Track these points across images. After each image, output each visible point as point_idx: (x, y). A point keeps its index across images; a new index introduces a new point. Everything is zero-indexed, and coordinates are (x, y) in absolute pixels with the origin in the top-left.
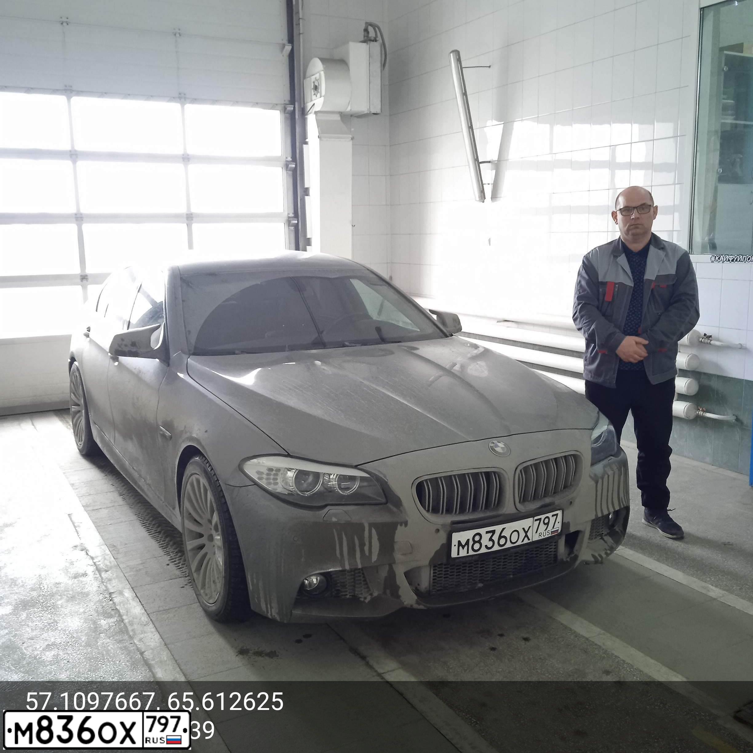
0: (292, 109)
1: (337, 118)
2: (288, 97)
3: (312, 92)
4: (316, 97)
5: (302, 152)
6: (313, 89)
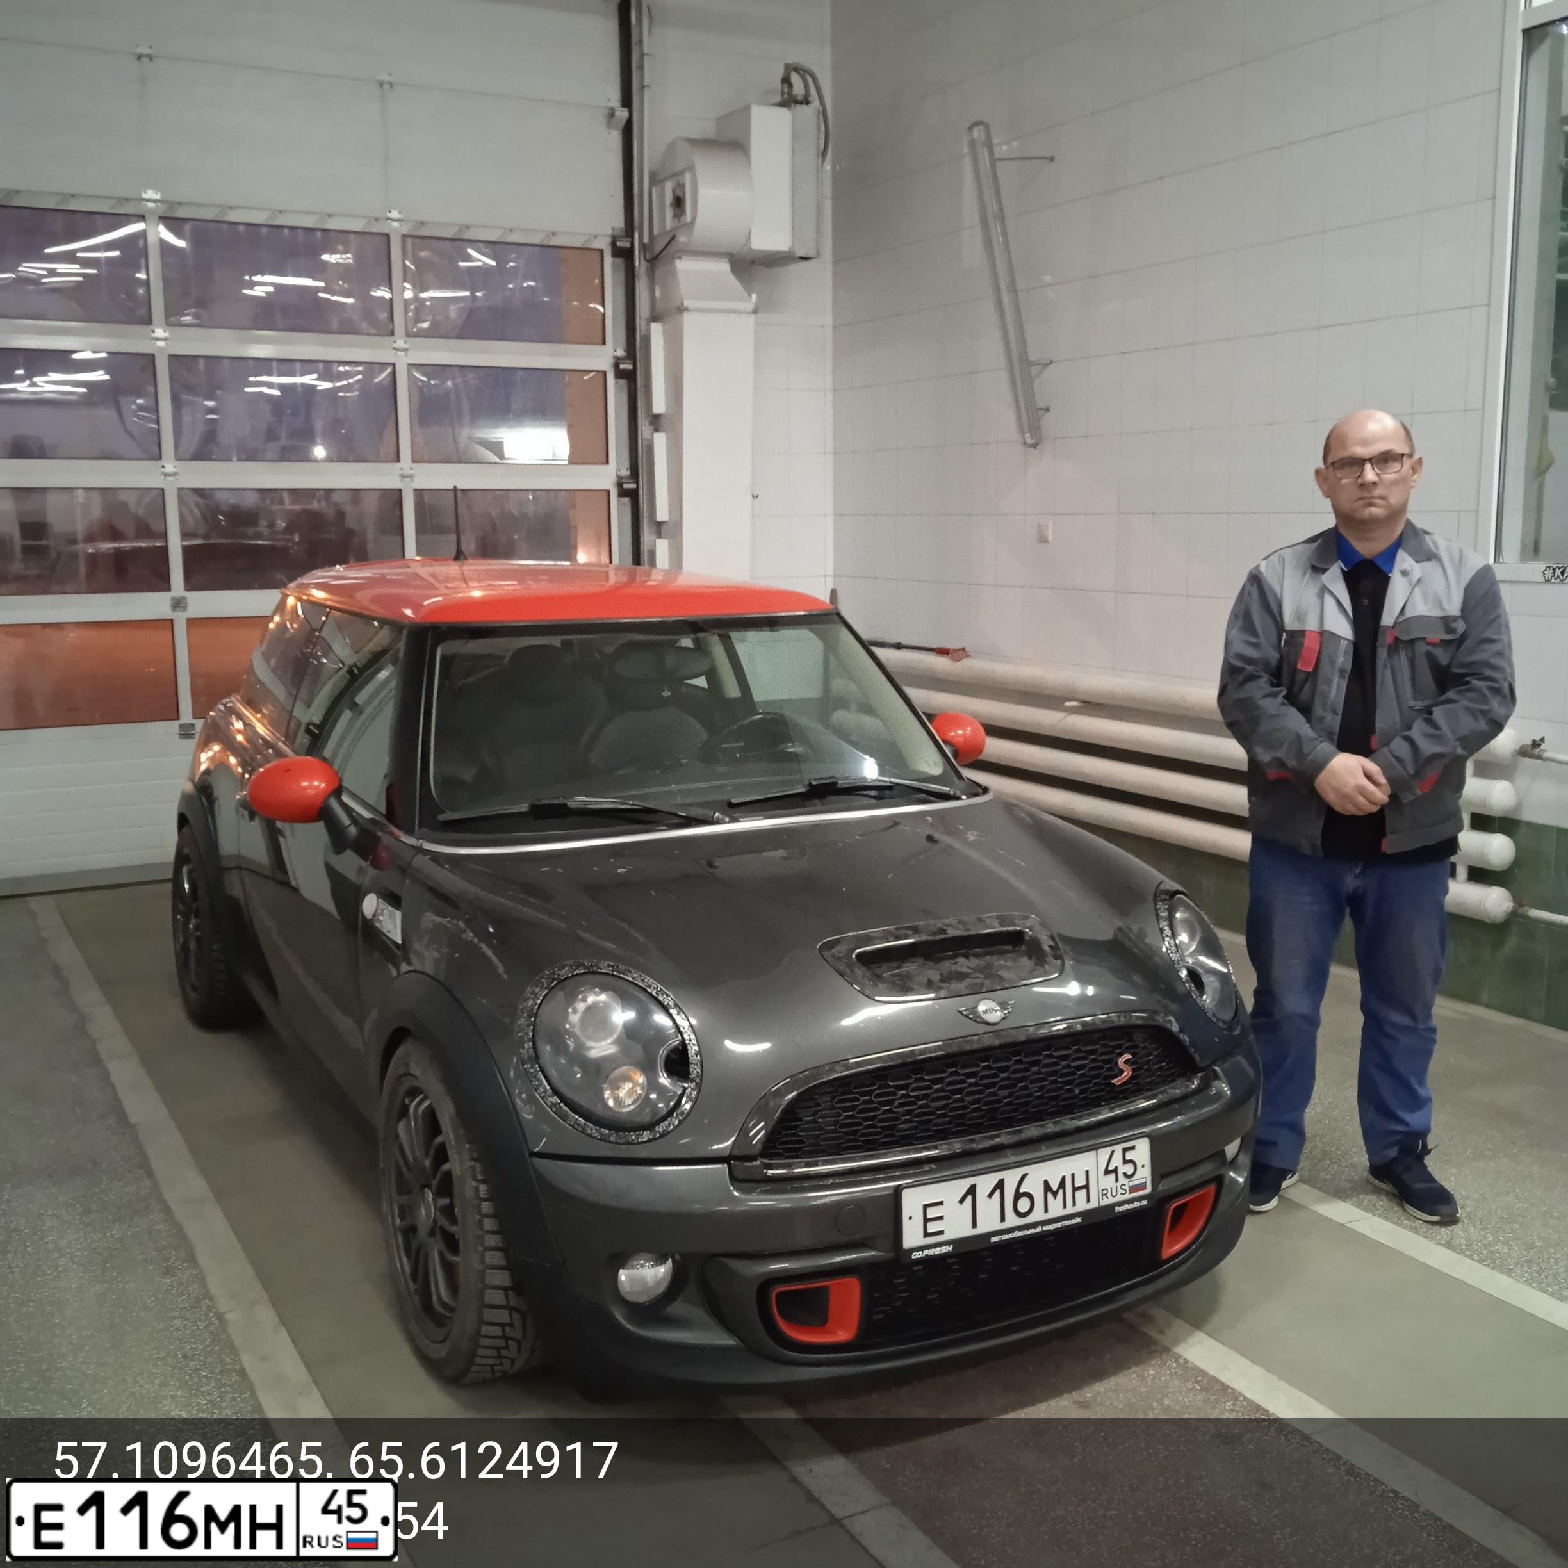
0: (626, 244)
1: (724, 267)
2: (617, 221)
3: (669, 212)
4: (679, 221)
5: (647, 340)
6: (671, 205)
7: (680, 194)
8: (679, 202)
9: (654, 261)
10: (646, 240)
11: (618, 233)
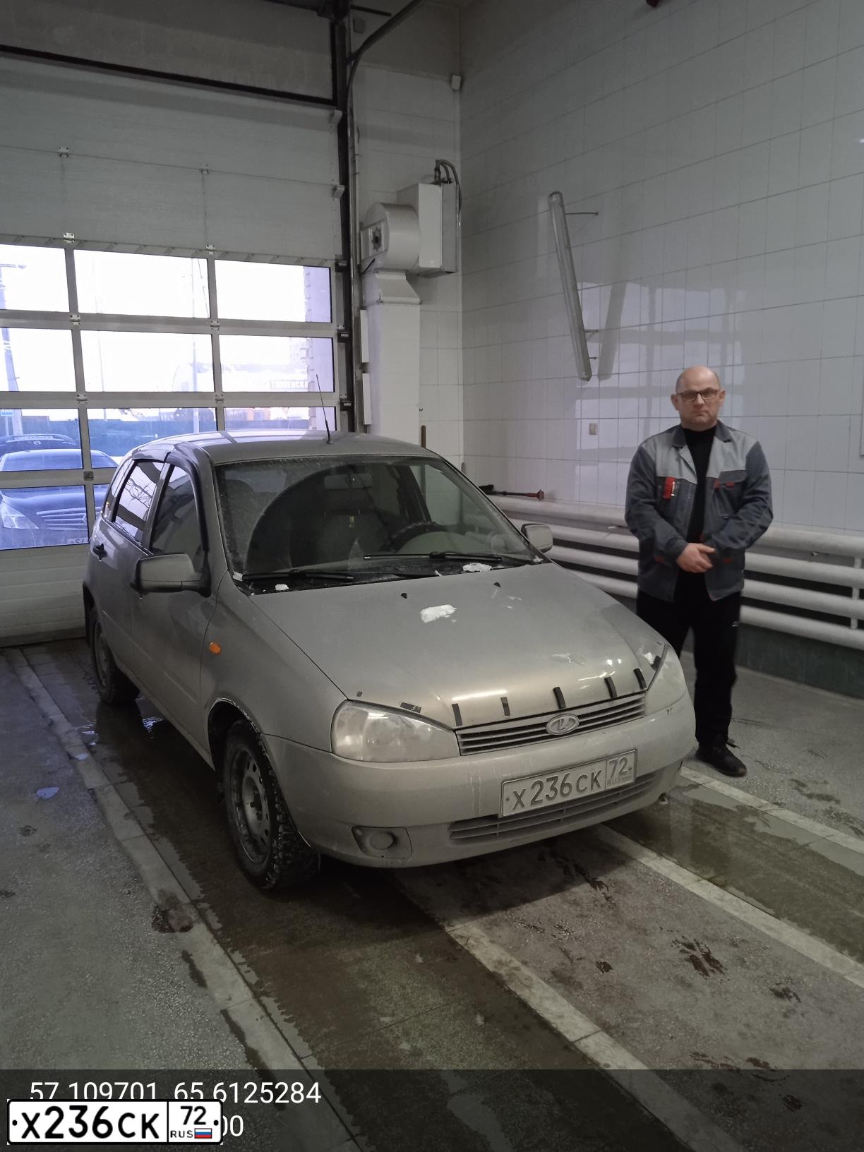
0: (345, 265)
1: (403, 277)
2: (339, 251)
3: (371, 245)
4: (377, 251)
6: (373, 241)
7: (377, 235)
8: (377, 240)
9: (362, 275)
11: (340, 257)
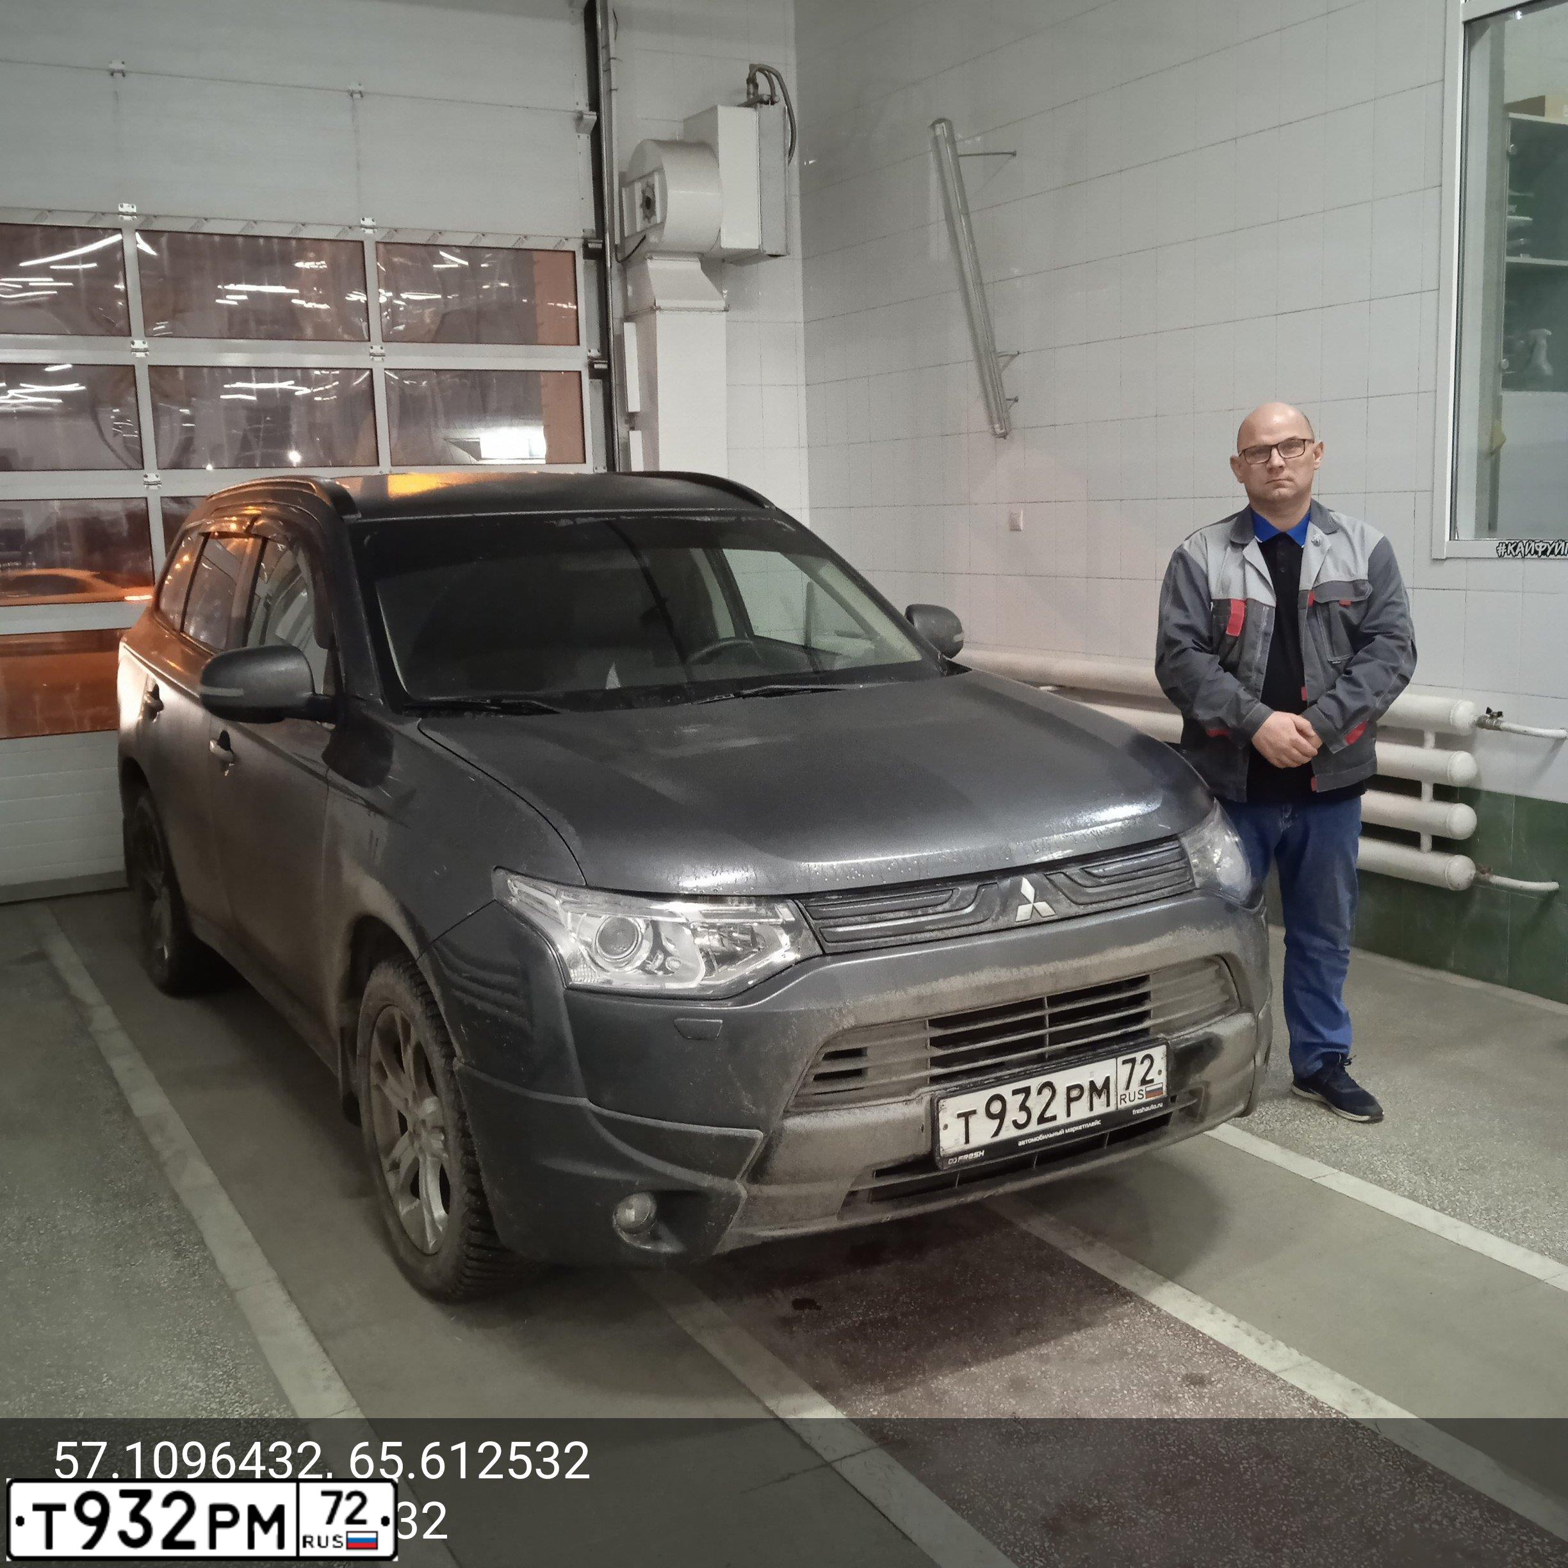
0: (600, 246)
1: (695, 266)
2: (589, 224)
3: (639, 213)
4: (649, 222)
5: (620, 339)
6: (642, 206)
7: (649, 194)
8: (648, 204)
9: (625, 262)
10: (617, 241)
11: (589, 235)
